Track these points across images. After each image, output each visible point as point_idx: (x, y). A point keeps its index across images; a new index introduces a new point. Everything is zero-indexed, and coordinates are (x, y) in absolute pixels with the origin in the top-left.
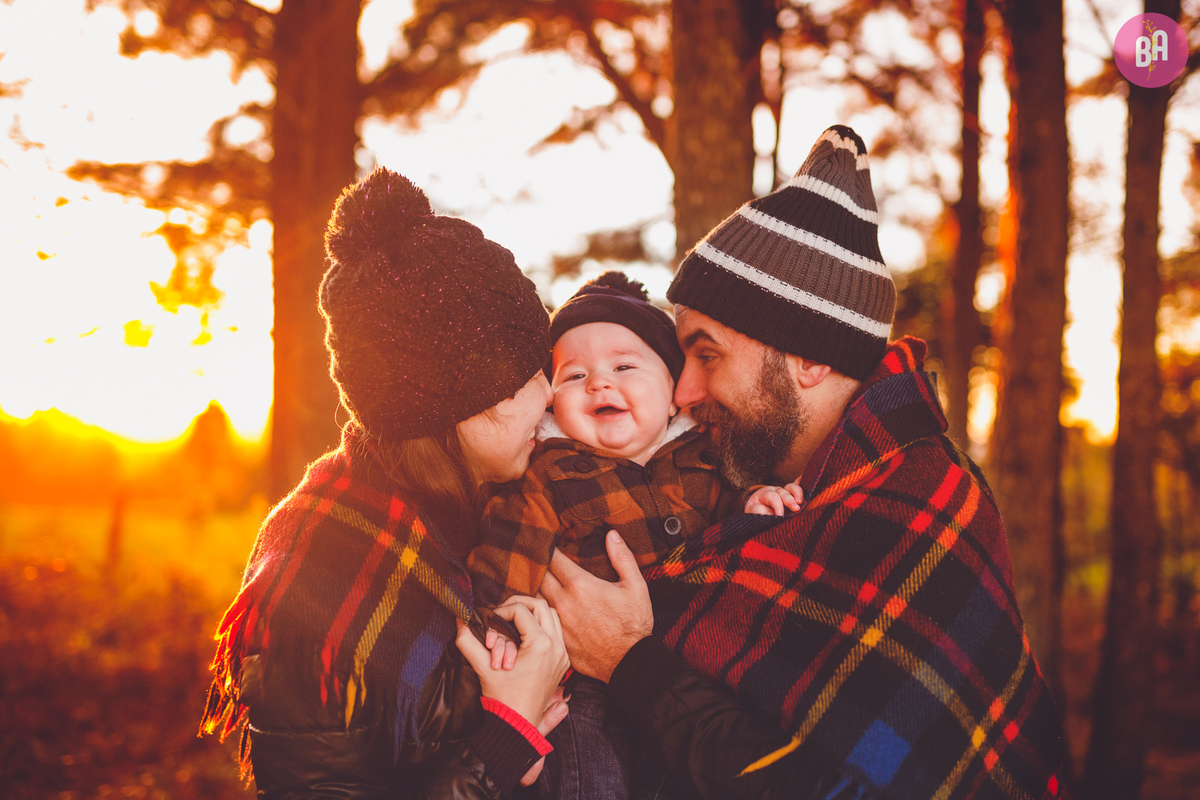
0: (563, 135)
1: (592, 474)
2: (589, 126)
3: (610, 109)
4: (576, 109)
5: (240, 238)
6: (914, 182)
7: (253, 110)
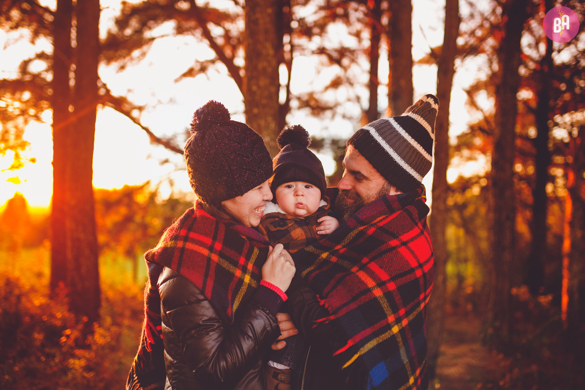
0: (190, 73)
1: (285, 228)
2: (203, 69)
3: (213, 62)
4: (197, 61)
5: (37, 118)
6: (349, 100)
7: (41, 56)
